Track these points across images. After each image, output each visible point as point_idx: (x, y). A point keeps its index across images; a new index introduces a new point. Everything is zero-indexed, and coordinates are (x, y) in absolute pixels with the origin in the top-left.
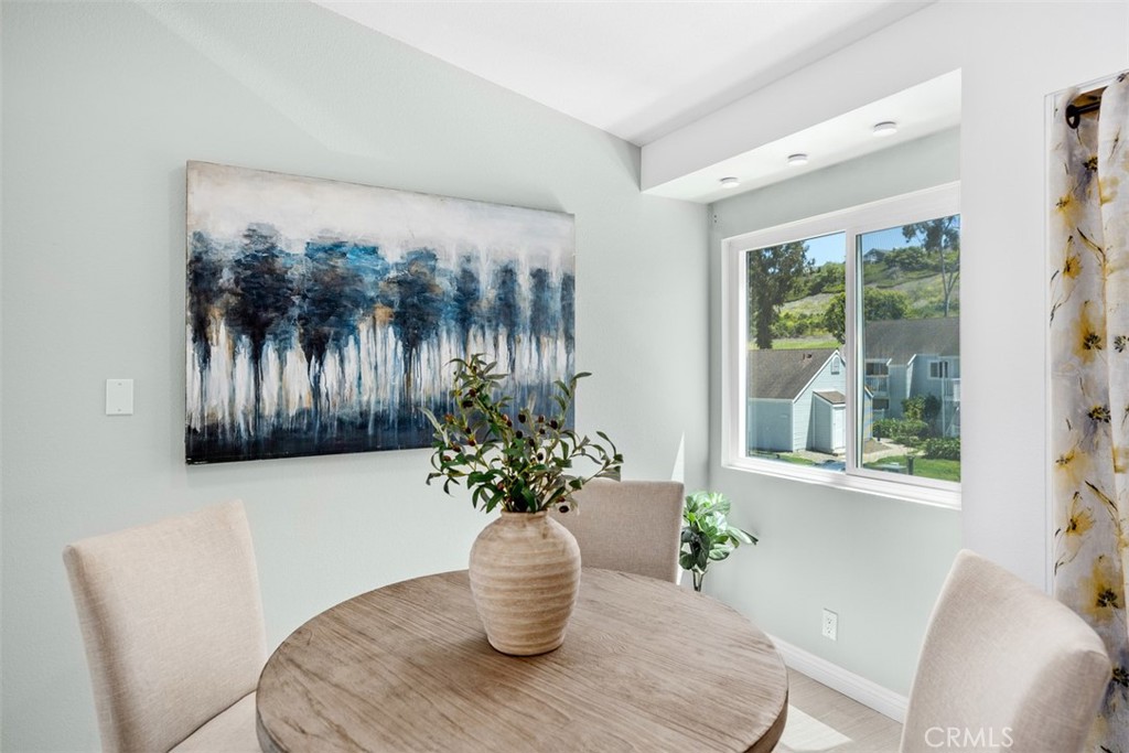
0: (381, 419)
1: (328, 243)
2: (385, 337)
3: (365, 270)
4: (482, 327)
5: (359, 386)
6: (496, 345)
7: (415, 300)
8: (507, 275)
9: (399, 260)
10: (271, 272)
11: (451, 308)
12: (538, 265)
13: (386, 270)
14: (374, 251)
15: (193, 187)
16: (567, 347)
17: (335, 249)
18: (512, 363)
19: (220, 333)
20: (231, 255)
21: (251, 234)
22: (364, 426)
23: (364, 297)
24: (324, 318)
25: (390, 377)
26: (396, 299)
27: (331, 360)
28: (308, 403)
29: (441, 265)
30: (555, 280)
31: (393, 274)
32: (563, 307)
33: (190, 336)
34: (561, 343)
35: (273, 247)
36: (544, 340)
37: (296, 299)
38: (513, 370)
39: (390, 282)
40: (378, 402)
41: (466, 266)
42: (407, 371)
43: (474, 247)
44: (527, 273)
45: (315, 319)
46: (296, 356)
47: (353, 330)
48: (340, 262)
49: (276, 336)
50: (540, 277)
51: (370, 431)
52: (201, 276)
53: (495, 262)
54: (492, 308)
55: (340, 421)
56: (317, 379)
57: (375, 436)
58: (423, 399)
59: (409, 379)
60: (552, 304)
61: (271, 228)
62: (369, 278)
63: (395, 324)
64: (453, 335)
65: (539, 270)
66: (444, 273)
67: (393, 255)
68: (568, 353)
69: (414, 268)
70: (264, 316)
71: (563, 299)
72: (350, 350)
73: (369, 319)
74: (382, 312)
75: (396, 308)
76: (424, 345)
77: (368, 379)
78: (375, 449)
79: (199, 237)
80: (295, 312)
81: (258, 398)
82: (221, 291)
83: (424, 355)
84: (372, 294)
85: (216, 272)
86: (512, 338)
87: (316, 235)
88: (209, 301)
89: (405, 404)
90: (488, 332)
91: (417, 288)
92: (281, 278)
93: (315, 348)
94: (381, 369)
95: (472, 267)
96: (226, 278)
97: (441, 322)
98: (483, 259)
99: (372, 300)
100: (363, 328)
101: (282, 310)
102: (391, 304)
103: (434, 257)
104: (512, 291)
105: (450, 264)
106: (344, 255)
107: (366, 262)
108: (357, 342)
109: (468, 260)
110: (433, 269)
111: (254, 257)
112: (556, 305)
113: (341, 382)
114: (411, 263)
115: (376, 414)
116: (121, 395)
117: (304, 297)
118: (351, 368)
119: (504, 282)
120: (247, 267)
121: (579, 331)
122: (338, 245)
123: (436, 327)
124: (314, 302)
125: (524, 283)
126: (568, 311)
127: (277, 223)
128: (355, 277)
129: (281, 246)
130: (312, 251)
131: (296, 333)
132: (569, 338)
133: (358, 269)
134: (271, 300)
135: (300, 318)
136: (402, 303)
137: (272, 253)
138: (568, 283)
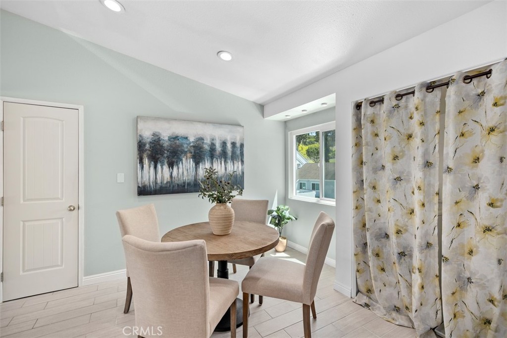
0: (189, 184)
1: (174, 136)
2: (190, 162)
3: (184, 143)
4: (217, 159)
5: (183, 175)
6: (221, 164)
7: (198, 151)
8: (224, 144)
9: (193, 140)
10: (159, 144)
11: (208, 153)
12: (233, 141)
13: (190, 143)
14: (186, 138)
15: (139, 122)
16: (242, 164)
17: (176, 138)
18: (226, 168)
19: (146, 161)
20: (149, 140)
21: (154, 135)
22: (184, 186)
23: (184, 151)
24: (173, 157)
25: (191, 172)
26: (193, 151)
27: (175, 168)
28: (169, 180)
29: (205, 141)
30: (238, 145)
31: (192, 144)
32: (241, 153)
33: (138, 162)
34: (240, 163)
35: (160, 138)
36: (235, 162)
37: (166, 152)
38: (226, 170)
39: (191, 146)
40: (188, 180)
41: (212, 142)
42: (196, 171)
43: (215, 136)
44: (230, 143)
45: (171, 157)
46: (166, 168)
47: (181, 160)
48: (177, 142)
49: (160, 162)
50: (234, 144)
51: (186, 187)
52: (141, 146)
53: (220, 140)
54: (220, 153)
55: (178, 185)
56: (172, 173)
57: (187, 189)
58: (201, 178)
59: (196, 173)
60: (237, 152)
61: (159, 133)
62: (185, 146)
63: (192, 158)
64: (209, 161)
65: (233, 142)
66: (206, 144)
67: (192, 139)
68: (242, 166)
69: (198, 143)
70: (157, 156)
71: (240, 150)
72: (180, 165)
73: (185, 157)
74: (189, 155)
75: (193, 154)
76: (201, 164)
77: (185, 173)
78: (187, 192)
79: (140, 136)
80: (165, 155)
81: (156, 178)
82: (146, 150)
83: (201, 167)
84: (186, 150)
85: (145, 145)
86: (225, 162)
87: (171, 135)
88: (143, 153)
89: (195, 180)
90: (219, 160)
91: (198, 148)
92: (162, 146)
93: (171, 165)
94: (189, 170)
95: (214, 142)
96: (147, 146)
97: (206, 157)
98: (217, 139)
99: (186, 152)
100: (184, 159)
101: (162, 155)
102: (191, 153)
103: (203, 139)
104: (226, 148)
105: (208, 141)
106: (178, 139)
107: (184, 141)
108: (182, 163)
109: (213, 140)
110: (203, 143)
111: (155, 141)
112: (238, 152)
113: (178, 174)
114: (197, 141)
115: (188, 183)
116: (121, 178)
117: (168, 151)
118: (181, 170)
119: (223, 146)
120: (153, 143)
121: (245, 159)
122: (177, 137)
123: (204, 159)
124: (170, 152)
125: (229, 146)
126: (242, 154)
127: (160, 131)
128: (182, 145)
129: (162, 137)
130: (170, 139)
131: (166, 161)
132: (242, 162)
133: (182, 143)
134: (159, 152)
135: (167, 157)
136: (195, 152)
137: (159, 139)
138: (242, 146)
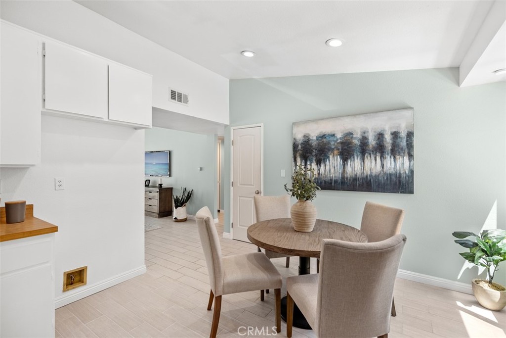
0: (336, 181)
1: (322, 135)
2: (337, 159)
3: (331, 141)
4: (370, 154)
5: (330, 172)
6: (376, 160)
7: (346, 147)
8: (380, 136)
9: (341, 136)
10: (309, 144)
11: (358, 149)
12: (394, 130)
13: (337, 140)
14: (333, 135)
15: (294, 128)
16: (409, 159)
17: (324, 136)
18: (383, 166)
19: (299, 160)
20: (301, 142)
21: (305, 136)
22: (331, 183)
23: (331, 148)
24: (321, 155)
25: (339, 170)
26: (340, 148)
27: (322, 166)
28: (317, 176)
29: (354, 136)
30: (403, 134)
31: (339, 141)
32: (407, 144)
33: (293, 160)
34: (406, 158)
35: (309, 138)
36: (397, 157)
37: (314, 150)
38: (383, 168)
39: (338, 143)
40: (335, 177)
41: (364, 135)
42: (344, 168)
43: (367, 128)
44: (389, 133)
45: (319, 155)
46: (314, 166)
47: (328, 157)
48: (325, 140)
49: (310, 160)
50: (395, 135)
51: (333, 184)
52: (295, 147)
53: (375, 132)
54: (373, 147)
55: (325, 181)
56: (319, 170)
57: (334, 186)
58: (349, 176)
59: (344, 170)
60: (401, 143)
61: (308, 134)
62: (332, 143)
63: (340, 155)
64: (359, 157)
65: (395, 132)
66: (355, 138)
67: (339, 135)
68: (410, 161)
69: (345, 138)
70: (307, 155)
71: (407, 141)
72: (327, 163)
73: (332, 154)
74: (336, 152)
75: (340, 150)
76: (349, 161)
77: (332, 170)
78: (334, 190)
79: (295, 139)
80: (314, 154)
82: (299, 150)
83: (349, 164)
84: (333, 147)
85: (298, 146)
86: (382, 157)
87: (319, 134)
88: (296, 153)
89: (343, 178)
90: (372, 156)
91: (346, 144)
92: (311, 146)
93: (319, 163)
94: (336, 168)
95: (366, 135)
96: (300, 146)
97: (355, 153)
98: (370, 132)
99: (333, 149)
100: (331, 157)
101: (311, 153)
102: (338, 150)
103: (352, 134)
104: (383, 141)
105: (358, 135)
106: (326, 138)
107: (332, 139)
108: (329, 160)
109: (364, 133)
110: (352, 137)
111: (305, 142)
112: (404, 144)
113: (325, 171)
114: (345, 137)
115: (335, 180)
116: (283, 173)
117: (316, 150)
118: (328, 168)
119: (379, 138)
120: (304, 144)
121: (416, 152)
122: (324, 135)
123: (353, 155)
124: (319, 151)
125: (388, 138)
126: (410, 146)
127: (310, 133)
128: (329, 143)
129: (311, 138)
130: (318, 138)
131: (314, 159)
132: (411, 156)
133: (329, 141)
134: (309, 151)
135: (315, 155)
136: (342, 149)
137: (309, 140)
138: (410, 135)
